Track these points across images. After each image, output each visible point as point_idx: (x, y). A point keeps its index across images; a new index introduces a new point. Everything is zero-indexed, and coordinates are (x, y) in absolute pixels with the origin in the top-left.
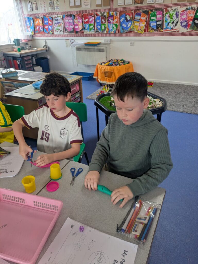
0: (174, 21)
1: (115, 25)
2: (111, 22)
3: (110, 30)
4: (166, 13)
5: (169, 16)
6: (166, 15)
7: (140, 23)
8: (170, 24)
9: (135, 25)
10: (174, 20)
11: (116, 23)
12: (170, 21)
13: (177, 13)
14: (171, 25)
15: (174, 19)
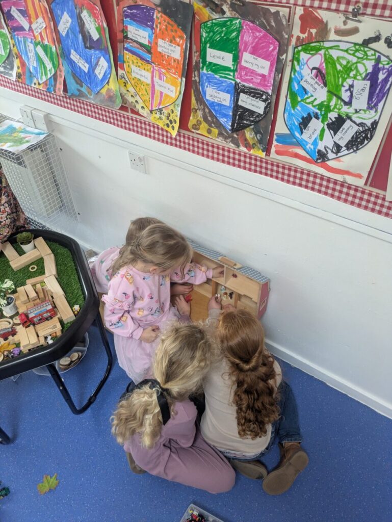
0: (349, 118)
1: (45, 48)
2: (21, 29)
3: (31, 73)
4: (306, 45)
5: (320, 74)
6: (304, 56)
7: (156, 74)
8: (316, 125)
9: (134, 75)
10: (345, 109)
11: (46, 42)
12: (320, 106)
13: (381, 76)
14: (323, 131)
15: (349, 103)
